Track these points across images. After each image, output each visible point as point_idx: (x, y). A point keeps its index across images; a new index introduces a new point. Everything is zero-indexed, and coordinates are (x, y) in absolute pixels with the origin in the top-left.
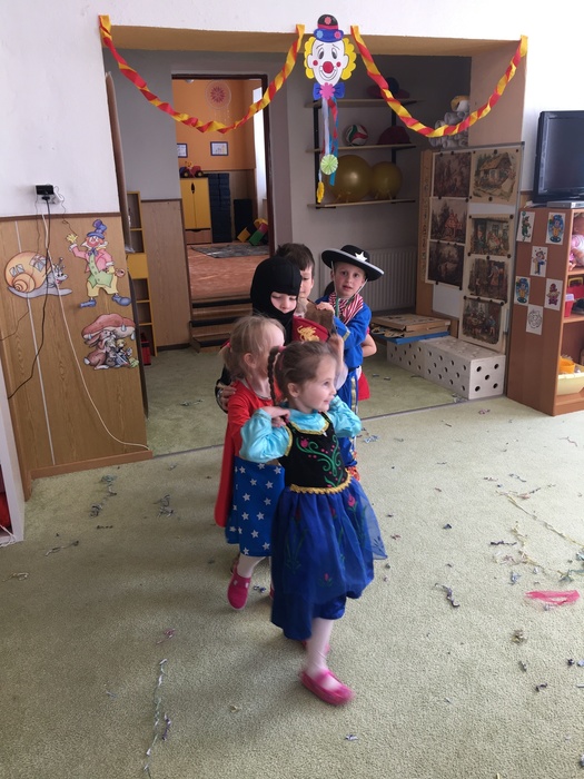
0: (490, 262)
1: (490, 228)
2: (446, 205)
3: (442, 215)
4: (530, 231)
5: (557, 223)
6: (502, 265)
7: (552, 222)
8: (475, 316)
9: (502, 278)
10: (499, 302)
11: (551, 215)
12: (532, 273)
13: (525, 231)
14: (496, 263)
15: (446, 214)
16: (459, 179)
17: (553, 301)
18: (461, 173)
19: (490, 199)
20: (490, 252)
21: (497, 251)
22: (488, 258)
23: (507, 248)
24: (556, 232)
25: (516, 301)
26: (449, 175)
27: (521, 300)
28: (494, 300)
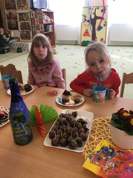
0: (25, 23)
1: (23, 15)
2: (10, 12)
3: (9, 14)
4: (34, 15)
5: (40, 13)
6: (28, 23)
7: (39, 13)
8: (23, 35)
9: (29, 26)
10: (29, 31)
11: (38, 12)
12: (36, 24)
13: (33, 16)
14: (27, 23)
15: (10, 14)
16: (12, 5)
17: (42, 29)
18: (13, 4)
19: (22, 10)
20: (25, 20)
21: (26, 20)
22: (24, 22)
23: (29, 19)
24: (40, 15)
25: (33, 30)
26: (9, 5)
27: (35, 30)
28: (28, 31)
